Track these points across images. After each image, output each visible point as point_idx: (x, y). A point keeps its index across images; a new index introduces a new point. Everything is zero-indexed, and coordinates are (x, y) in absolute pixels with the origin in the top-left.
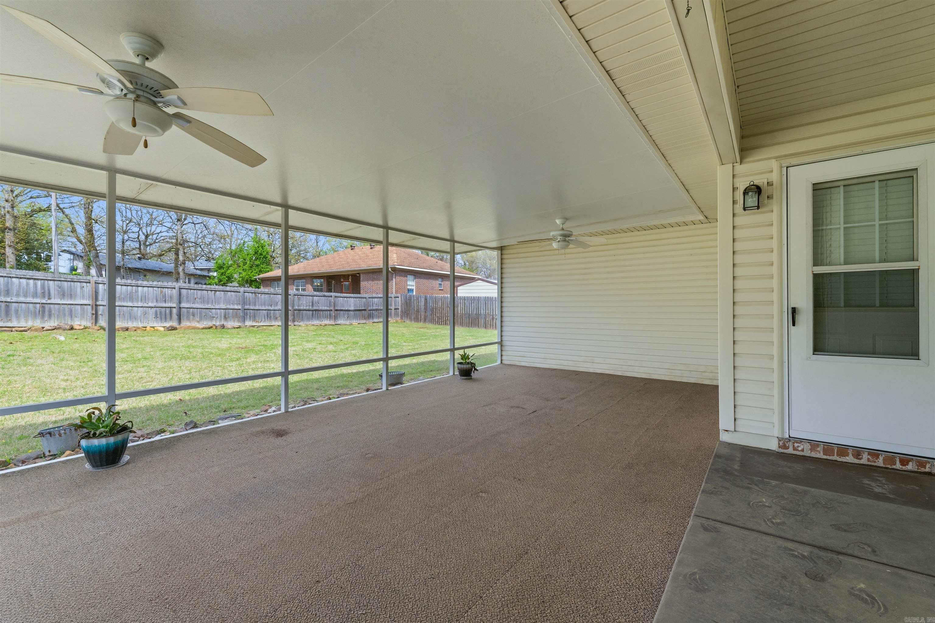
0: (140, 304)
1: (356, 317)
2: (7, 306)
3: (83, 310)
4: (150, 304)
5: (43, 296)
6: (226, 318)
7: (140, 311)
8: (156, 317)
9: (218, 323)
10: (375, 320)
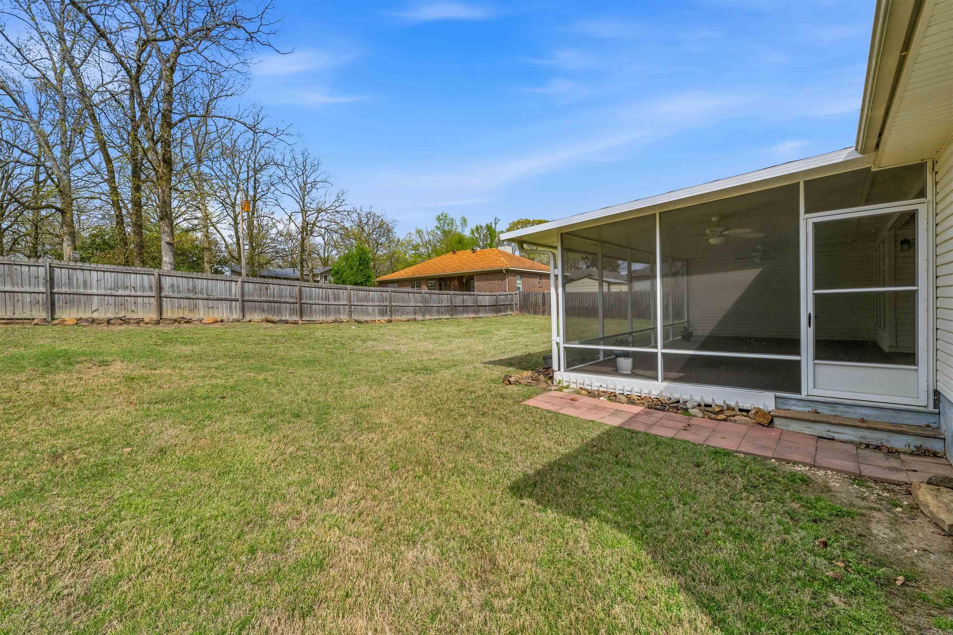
0: (371, 304)
1: (490, 312)
2: (311, 307)
3: (344, 308)
4: (376, 304)
5: (326, 300)
6: (415, 313)
7: (370, 309)
8: (379, 313)
9: (411, 318)
10: (502, 314)
